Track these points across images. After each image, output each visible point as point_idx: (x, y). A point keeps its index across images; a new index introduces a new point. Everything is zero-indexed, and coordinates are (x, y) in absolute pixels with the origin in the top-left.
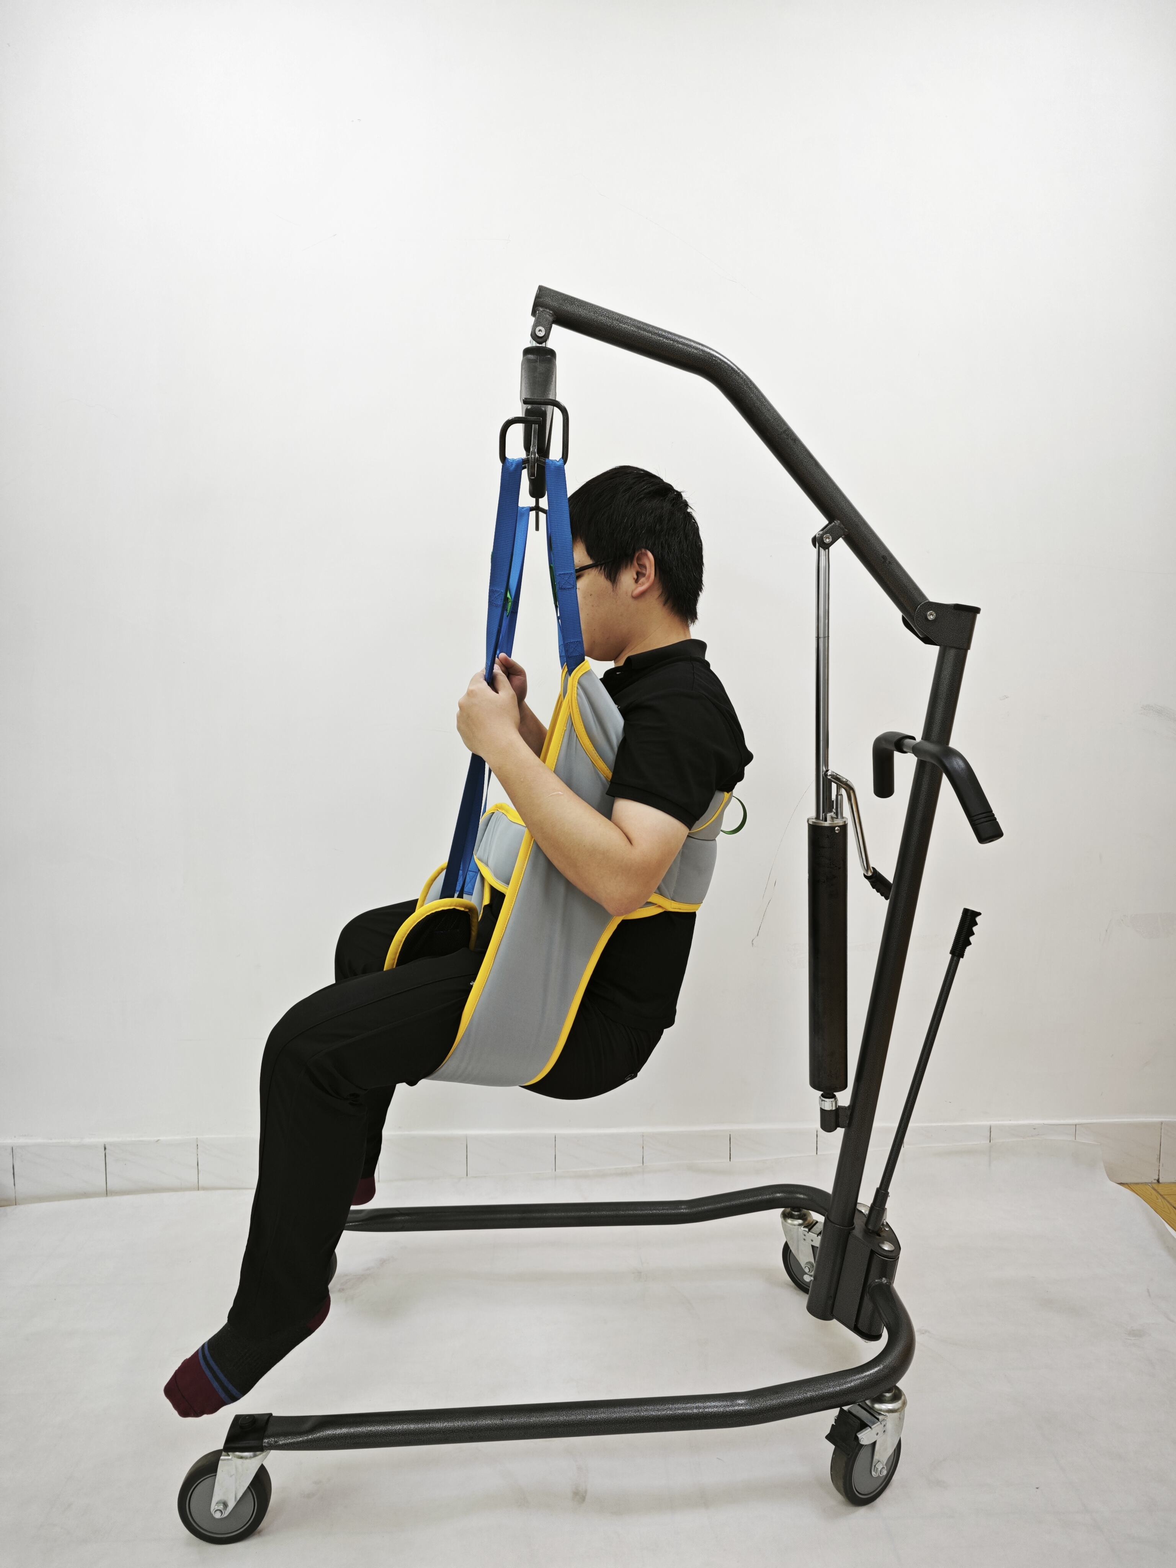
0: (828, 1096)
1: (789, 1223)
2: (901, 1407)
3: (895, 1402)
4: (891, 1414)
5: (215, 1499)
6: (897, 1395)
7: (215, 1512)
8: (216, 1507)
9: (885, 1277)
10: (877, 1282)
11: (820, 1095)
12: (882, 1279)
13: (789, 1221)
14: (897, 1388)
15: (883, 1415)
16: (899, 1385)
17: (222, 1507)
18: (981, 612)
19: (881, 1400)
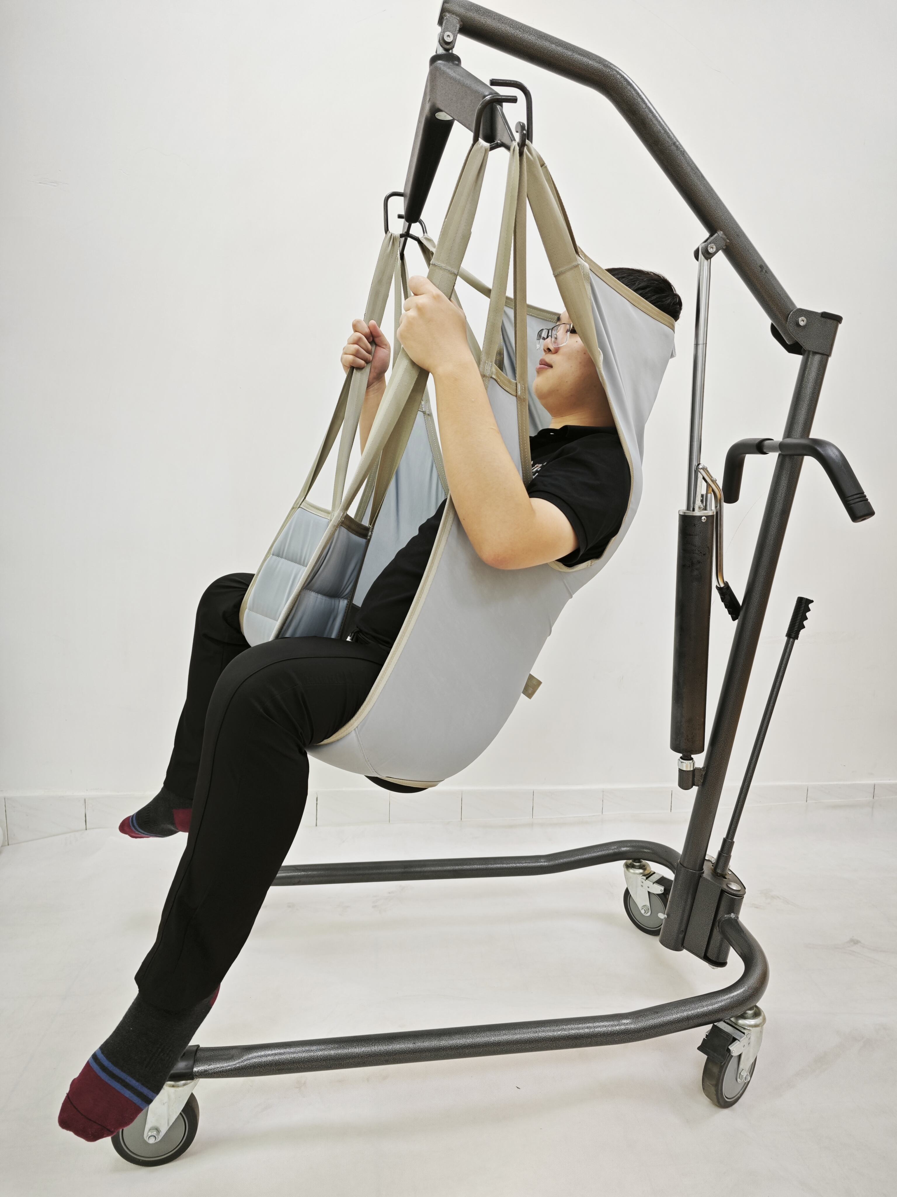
0: (686, 758)
1: (631, 873)
2: (762, 1022)
3: (757, 1018)
4: (754, 1029)
5: (148, 1126)
6: (757, 1014)
7: (149, 1138)
8: (150, 1133)
9: (733, 912)
10: (726, 917)
11: (679, 758)
12: (731, 914)
13: (632, 871)
14: (756, 1007)
15: (748, 1029)
16: (758, 1004)
17: (155, 1132)
18: (843, 321)
19: (743, 1016)
